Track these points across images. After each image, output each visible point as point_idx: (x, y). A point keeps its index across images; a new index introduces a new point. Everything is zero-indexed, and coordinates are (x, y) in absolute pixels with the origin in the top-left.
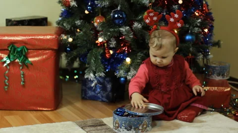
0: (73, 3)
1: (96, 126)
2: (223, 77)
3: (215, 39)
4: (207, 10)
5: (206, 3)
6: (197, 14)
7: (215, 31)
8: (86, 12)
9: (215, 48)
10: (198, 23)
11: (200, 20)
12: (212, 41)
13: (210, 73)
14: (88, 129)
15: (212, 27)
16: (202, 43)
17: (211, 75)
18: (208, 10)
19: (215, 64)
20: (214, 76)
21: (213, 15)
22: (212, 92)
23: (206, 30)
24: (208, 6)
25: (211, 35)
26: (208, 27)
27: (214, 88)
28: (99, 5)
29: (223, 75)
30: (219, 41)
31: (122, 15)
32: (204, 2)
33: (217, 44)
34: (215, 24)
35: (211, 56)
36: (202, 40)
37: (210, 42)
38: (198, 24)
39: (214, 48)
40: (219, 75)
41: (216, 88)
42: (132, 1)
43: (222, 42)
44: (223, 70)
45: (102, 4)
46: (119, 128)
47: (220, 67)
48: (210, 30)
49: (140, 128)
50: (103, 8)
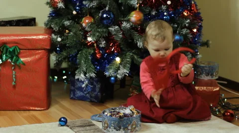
0: (61, 5)
1: (85, 126)
2: (212, 77)
3: (204, 39)
4: (195, 10)
5: (195, 3)
6: (186, 14)
7: (204, 30)
8: (74, 12)
9: (204, 48)
10: (187, 23)
11: (188, 21)
12: (201, 41)
13: (199, 73)
14: (77, 129)
15: (201, 26)
16: (191, 43)
17: (200, 75)
18: (197, 10)
19: (204, 64)
20: (203, 76)
21: (201, 15)
22: (201, 91)
23: (195, 30)
24: (196, 5)
25: (200, 35)
26: (197, 27)
27: (202, 88)
28: (87, 6)
29: (212, 75)
30: (208, 41)
31: (110, 15)
32: (193, 2)
33: (206, 44)
34: (204, 24)
35: (200, 56)
36: (191, 40)
37: (199, 42)
38: (187, 25)
39: (202, 48)
40: (207, 75)
41: (205, 87)
42: (120, 1)
43: (210, 42)
44: (212, 69)
45: (90, 5)
46: (108, 129)
47: (209, 67)
48: (199, 30)
49: (130, 128)
50: (92, 8)
